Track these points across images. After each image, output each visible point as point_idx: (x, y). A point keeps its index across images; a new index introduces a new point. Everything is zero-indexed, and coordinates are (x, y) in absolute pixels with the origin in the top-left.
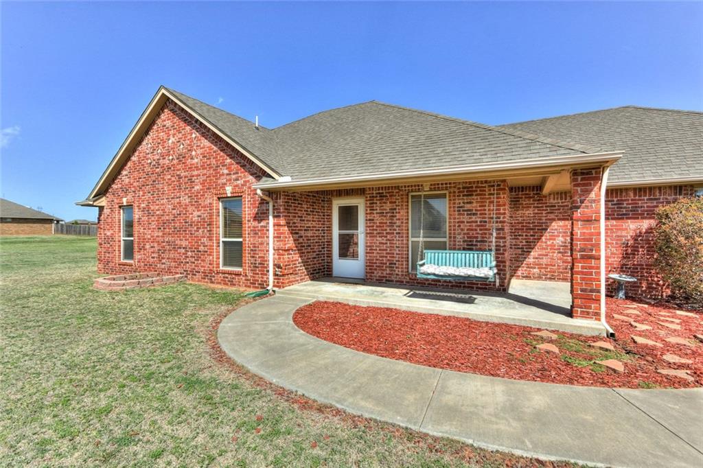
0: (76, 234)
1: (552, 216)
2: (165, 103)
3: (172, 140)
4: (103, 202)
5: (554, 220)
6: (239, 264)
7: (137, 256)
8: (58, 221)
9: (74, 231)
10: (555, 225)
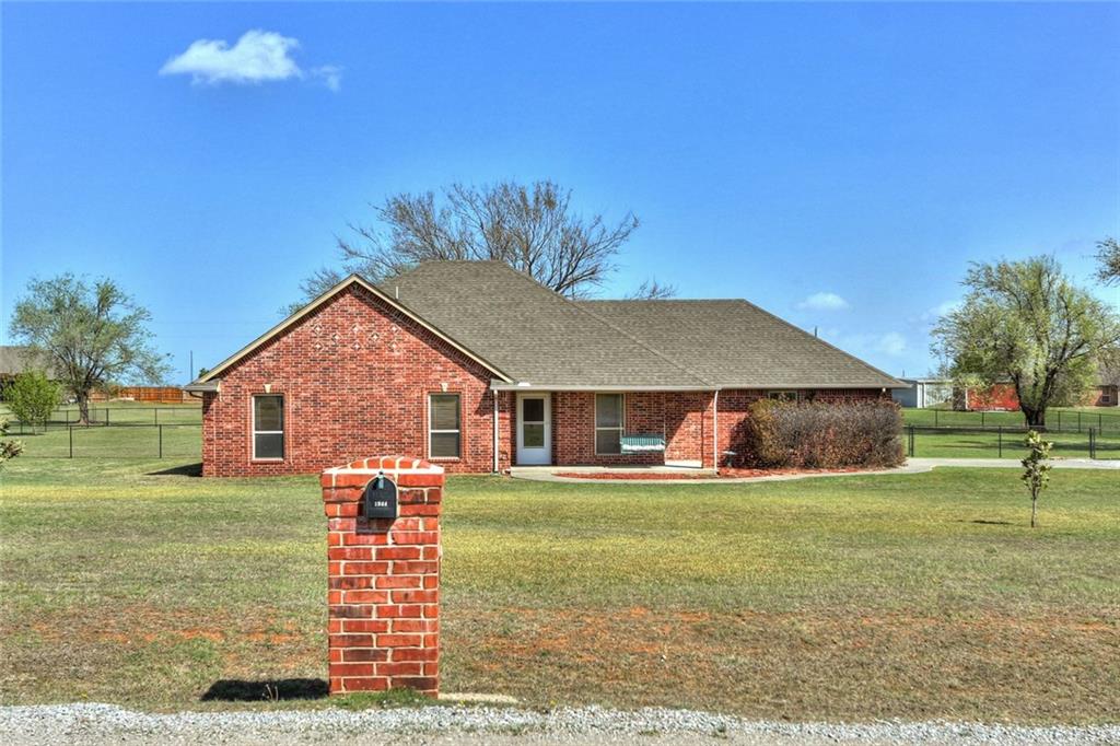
1: (687, 409)
2: (351, 289)
3: (358, 328)
5: (688, 411)
7: (293, 452)
10: (690, 415)
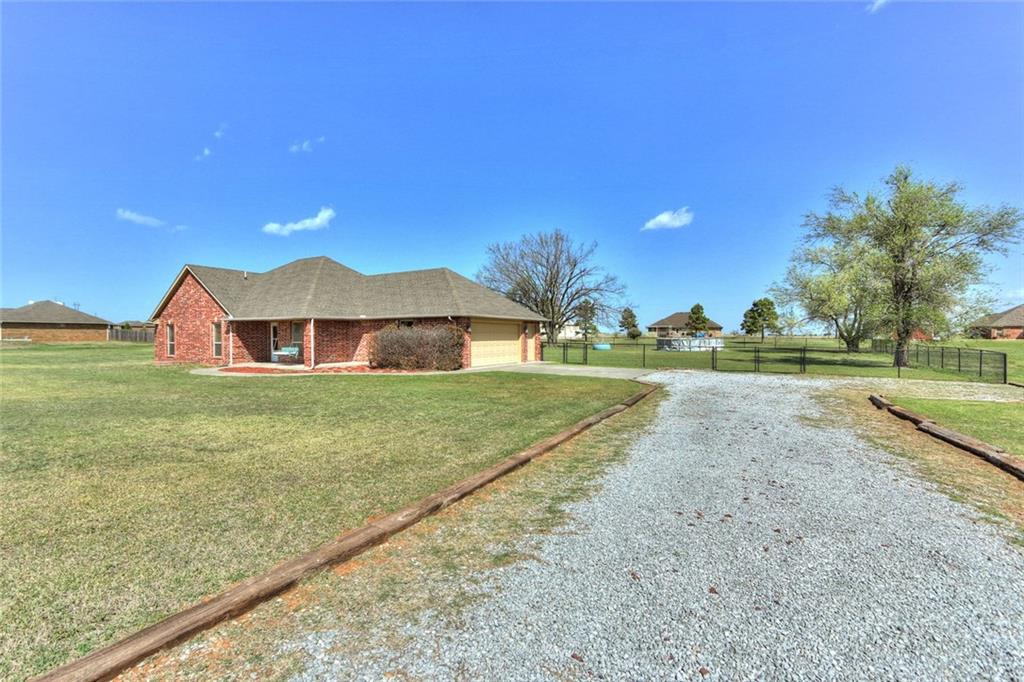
0: (132, 340)
2: (187, 273)
3: (192, 291)
4: (158, 322)
6: (220, 354)
7: (176, 352)
8: (112, 326)
9: (130, 337)
